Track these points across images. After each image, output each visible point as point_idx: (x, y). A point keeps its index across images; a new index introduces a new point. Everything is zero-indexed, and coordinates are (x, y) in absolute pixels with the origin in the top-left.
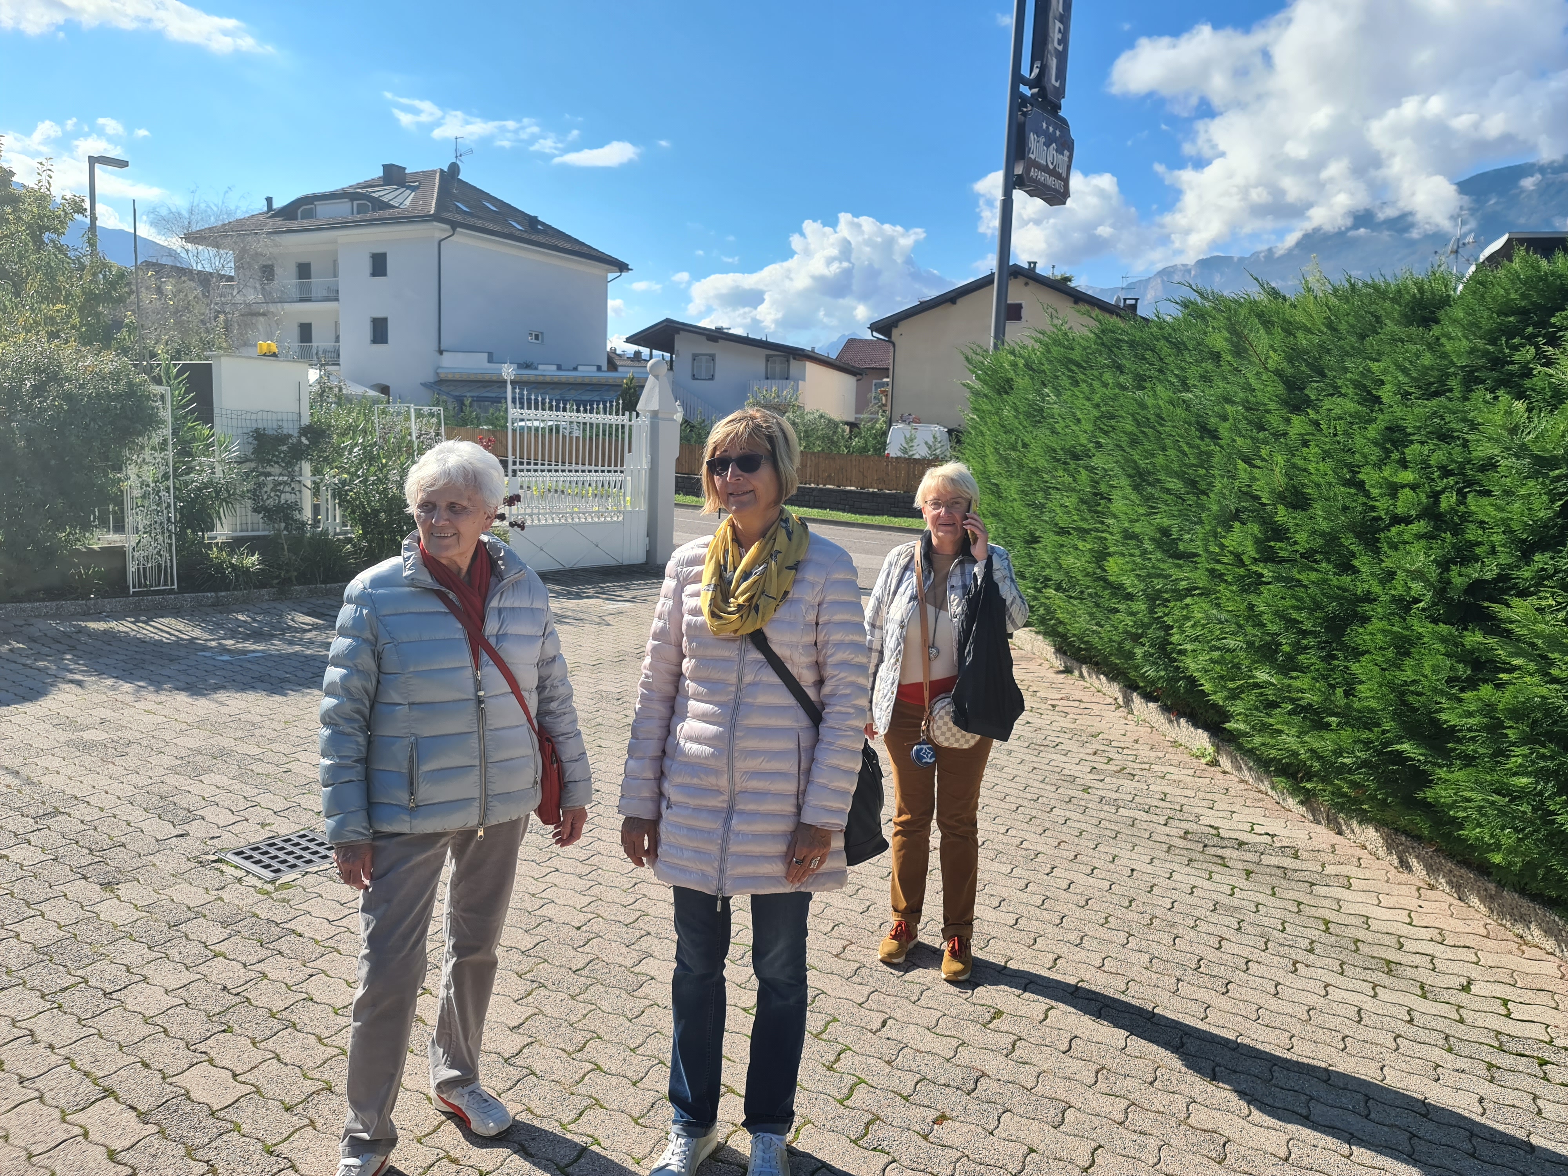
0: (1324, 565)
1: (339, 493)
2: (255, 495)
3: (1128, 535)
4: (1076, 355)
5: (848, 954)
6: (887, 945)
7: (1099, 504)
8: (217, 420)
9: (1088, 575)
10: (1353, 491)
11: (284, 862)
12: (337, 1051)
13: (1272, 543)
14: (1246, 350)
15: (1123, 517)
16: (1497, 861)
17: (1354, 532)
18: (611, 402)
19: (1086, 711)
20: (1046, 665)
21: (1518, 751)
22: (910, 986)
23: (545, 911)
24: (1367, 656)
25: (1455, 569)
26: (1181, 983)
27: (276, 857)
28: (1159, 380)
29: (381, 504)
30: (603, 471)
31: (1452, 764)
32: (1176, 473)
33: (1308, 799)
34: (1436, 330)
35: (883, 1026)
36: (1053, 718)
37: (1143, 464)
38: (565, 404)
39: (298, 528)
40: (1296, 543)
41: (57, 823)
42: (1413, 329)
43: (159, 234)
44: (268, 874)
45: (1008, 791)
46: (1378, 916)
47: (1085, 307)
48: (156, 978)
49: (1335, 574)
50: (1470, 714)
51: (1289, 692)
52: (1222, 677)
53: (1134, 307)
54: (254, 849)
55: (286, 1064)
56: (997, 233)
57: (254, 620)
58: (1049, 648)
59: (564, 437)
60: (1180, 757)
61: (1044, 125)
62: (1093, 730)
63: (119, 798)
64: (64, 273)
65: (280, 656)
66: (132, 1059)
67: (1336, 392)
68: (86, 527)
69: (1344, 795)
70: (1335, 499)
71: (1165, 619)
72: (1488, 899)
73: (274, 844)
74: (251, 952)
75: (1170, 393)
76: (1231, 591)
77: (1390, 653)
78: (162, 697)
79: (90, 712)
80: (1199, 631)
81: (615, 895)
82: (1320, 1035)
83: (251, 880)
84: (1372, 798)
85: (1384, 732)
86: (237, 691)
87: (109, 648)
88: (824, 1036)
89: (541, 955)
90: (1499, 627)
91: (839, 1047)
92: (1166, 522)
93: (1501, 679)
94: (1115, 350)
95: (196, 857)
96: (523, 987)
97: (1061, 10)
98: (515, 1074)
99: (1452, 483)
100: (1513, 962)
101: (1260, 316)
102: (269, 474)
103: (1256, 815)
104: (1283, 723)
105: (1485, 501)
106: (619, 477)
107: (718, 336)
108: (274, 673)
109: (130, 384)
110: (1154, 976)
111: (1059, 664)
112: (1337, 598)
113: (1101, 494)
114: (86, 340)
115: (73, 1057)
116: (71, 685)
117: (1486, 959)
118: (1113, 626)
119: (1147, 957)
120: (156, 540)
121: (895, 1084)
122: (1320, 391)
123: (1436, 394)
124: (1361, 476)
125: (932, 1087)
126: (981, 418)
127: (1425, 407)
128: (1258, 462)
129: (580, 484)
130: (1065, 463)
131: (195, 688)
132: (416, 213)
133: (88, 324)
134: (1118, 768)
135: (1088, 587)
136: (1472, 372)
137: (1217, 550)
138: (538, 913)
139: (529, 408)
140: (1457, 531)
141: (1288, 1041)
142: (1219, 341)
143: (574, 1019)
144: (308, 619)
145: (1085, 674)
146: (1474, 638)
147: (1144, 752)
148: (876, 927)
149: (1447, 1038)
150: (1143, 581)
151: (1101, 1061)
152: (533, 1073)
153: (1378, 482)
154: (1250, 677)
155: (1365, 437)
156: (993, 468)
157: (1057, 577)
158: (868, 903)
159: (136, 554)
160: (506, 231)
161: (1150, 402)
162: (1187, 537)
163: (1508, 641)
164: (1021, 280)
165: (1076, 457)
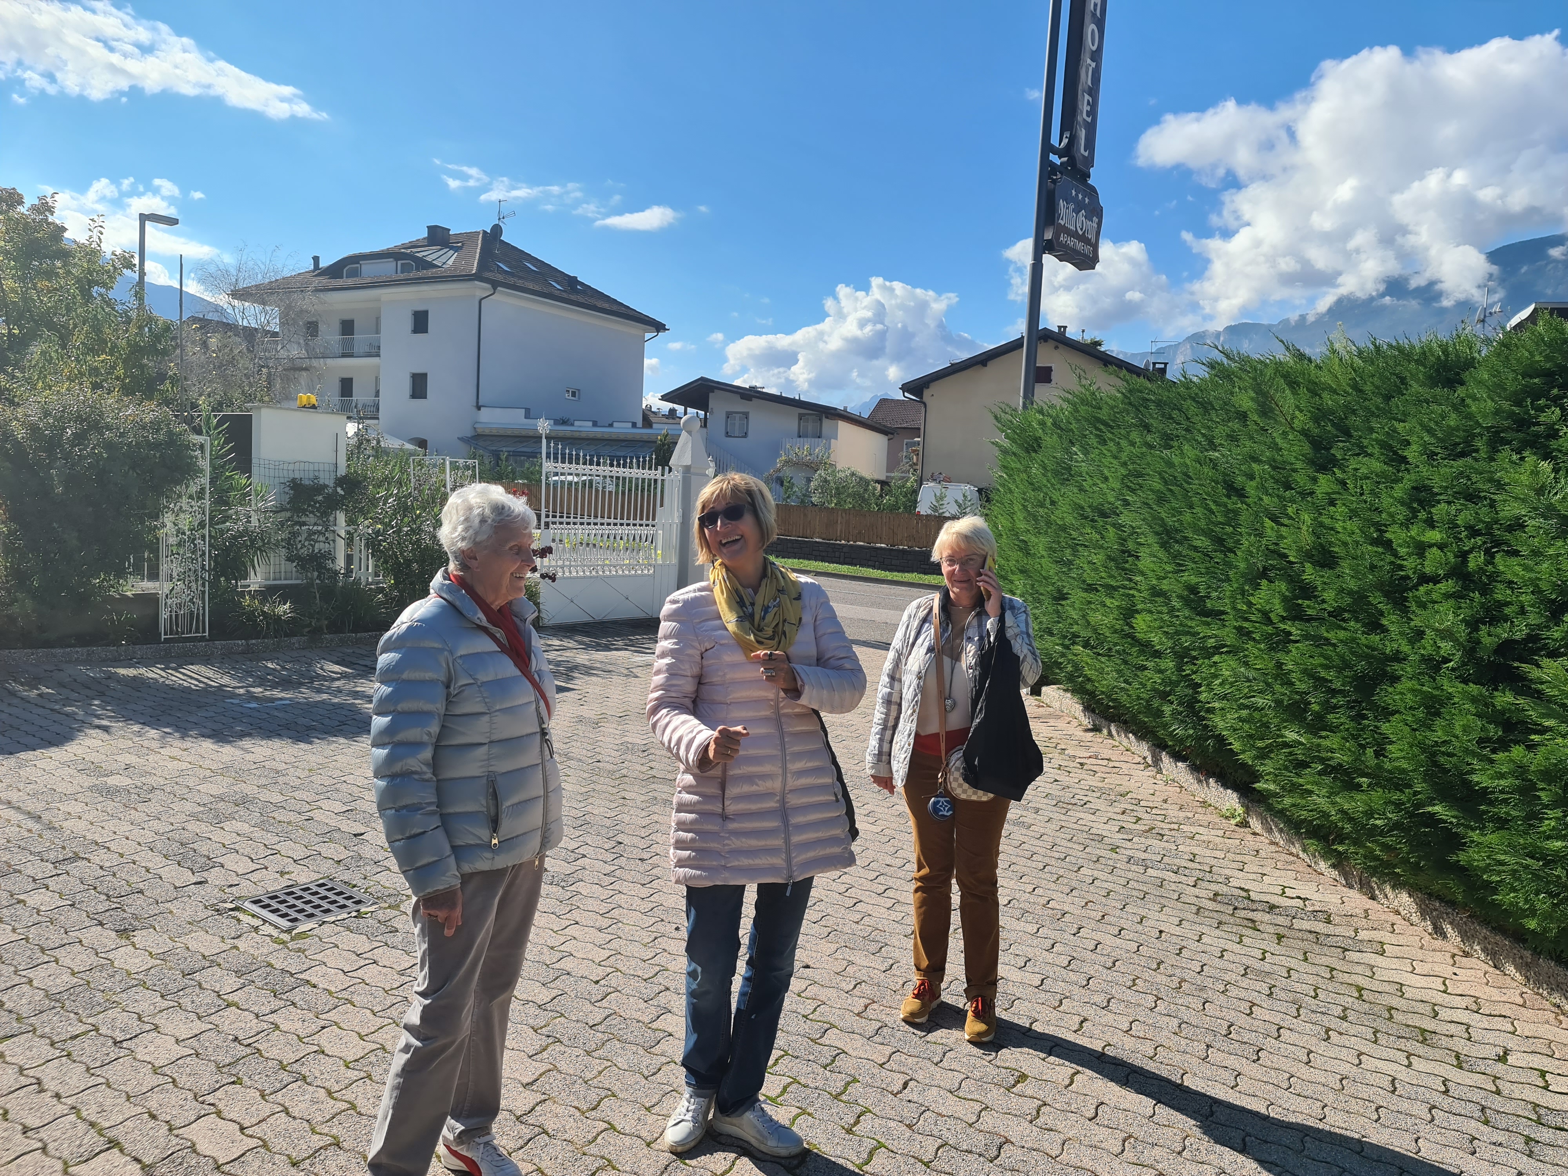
0: (1352, 623)
1: (373, 543)
2: (289, 543)
3: (1156, 593)
4: (1104, 414)
5: (870, 1013)
6: (909, 1004)
7: (1127, 562)
8: (255, 470)
9: (1115, 632)
10: (1380, 550)
11: (302, 911)
12: (347, 1106)
13: (1300, 601)
14: (1272, 410)
15: (1150, 574)
16: (1532, 927)
17: (1382, 591)
18: (644, 458)
19: (1115, 770)
20: (1075, 723)
21: (1551, 813)
22: (933, 1047)
23: (563, 965)
24: (1397, 716)
25: (1484, 629)
26: (1211, 1050)
27: (294, 906)
28: (1185, 439)
29: (414, 554)
30: (635, 525)
31: (1484, 827)
32: (1203, 530)
33: (1339, 863)
34: (1461, 391)
35: (905, 1088)
36: (1081, 777)
37: (1170, 522)
38: (598, 459)
39: (330, 578)
40: (1323, 601)
41: (77, 869)
42: (1438, 390)
43: (207, 290)
44: (284, 923)
45: (1035, 849)
46: (1412, 983)
47: (1113, 368)
48: (167, 1027)
49: (1364, 633)
50: (1502, 776)
51: (1319, 751)
52: (1251, 736)
53: (1163, 371)
54: (271, 898)
55: (294, 1118)
56: (1027, 300)
57: (284, 668)
58: (1077, 706)
59: (597, 491)
60: (1210, 818)
61: (1074, 193)
62: (1122, 789)
63: (139, 844)
64: (110, 326)
65: (308, 704)
66: (139, 1110)
67: (1362, 451)
68: (121, 574)
69: (1377, 858)
70: (1362, 557)
71: (1193, 677)
72: (1524, 967)
73: (292, 893)
74: (264, 1002)
75: (1197, 452)
76: (1260, 650)
77: (1420, 714)
78: (188, 744)
79: (115, 757)
80: (1227, 689)
81: (635, 949)
82: (1354, 1105)
83: (267, 929)
84: (1405, 861)
85: (1416, 793)
86: (263, 739)
87: (139, 694)
88: (844, 1097)
89: (558, 1009)
90: (1530, 688)
91: (859, 1109)
92: (1194, 580)
93: (1532, 740)
94: (1142, 409)
95: (214, 905)
96: (538, 1042)
97: (1089, 83)
98: (527, 1132)
99: (1480, 543)
100: (1549, 1031)
101: (1286, 376)
102: (304, 524)
103: (1287, 879)
104: (1313, 783)
105: (1514, 561)
106: (651, 531)
107: (751, 394)
108: (301, 721)
109: (170, 433)
110: (1183, 1042)
111: (1086, 722)
112: (1366, 657)
113: (1128, 551)
114: (127, 390)
115: (79, 1106)
116: (97, 731)
117: (1523, 1029)
118: (1141, 683)
119: (1176, 1022)
120: (189, 588)
121: (916, 1149)
122: (1346, 450)
123: (1463, 454)
124: (1388, 535)
125: (953, 1153)
126: (1010, 476)
127: (1452, 467)
128: (1285, 521)
129: (612, 537)
130: (1093, 521)
131: (221, 735)
132: (458, 273)
133: (132, 376)
134: (1147, 828)
135: (1116, 644)
136: (1497, 433)
137: (1245, 608)
138: (557, 966)
139: (563, 462)
140: (1485, 590)
141: (1320, 1111)
142: (1245, 401)
143: (588, 1075)
144: (337, 668)
145: (1114, 732)
146: (1505, 698)
147: (1173, 812)
148: (898, 986)
149: (1483, 1109)
150: (1171, 638)
151: (1128, 1129)
152: (545, 1132)
153: (1405, 541)
154: (1279, 736)
155: (1392, 497)
156: (1022, 525)
157: (1085, 633)
158: (891, 962)
159: (169, 601)
160: (545, 290)
161: (1176, 460)
162: (1214, 594)
163: (1538, 701)
164: (1051, 343)
165: (1104, 515)
